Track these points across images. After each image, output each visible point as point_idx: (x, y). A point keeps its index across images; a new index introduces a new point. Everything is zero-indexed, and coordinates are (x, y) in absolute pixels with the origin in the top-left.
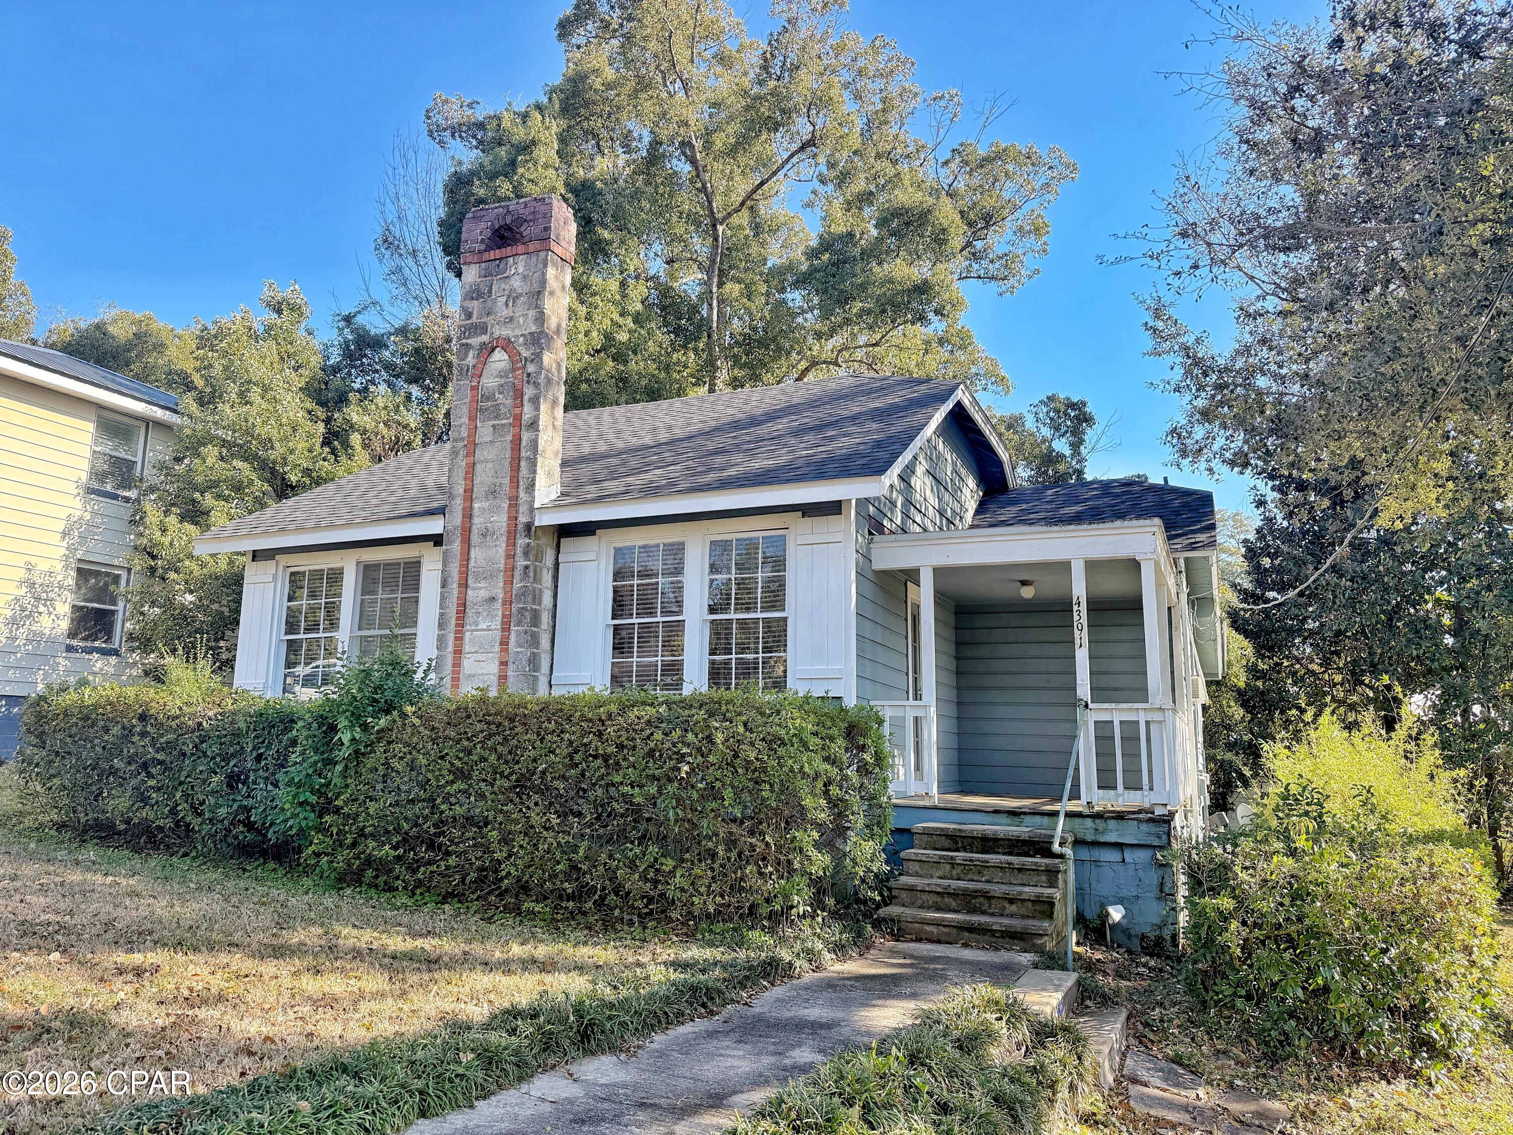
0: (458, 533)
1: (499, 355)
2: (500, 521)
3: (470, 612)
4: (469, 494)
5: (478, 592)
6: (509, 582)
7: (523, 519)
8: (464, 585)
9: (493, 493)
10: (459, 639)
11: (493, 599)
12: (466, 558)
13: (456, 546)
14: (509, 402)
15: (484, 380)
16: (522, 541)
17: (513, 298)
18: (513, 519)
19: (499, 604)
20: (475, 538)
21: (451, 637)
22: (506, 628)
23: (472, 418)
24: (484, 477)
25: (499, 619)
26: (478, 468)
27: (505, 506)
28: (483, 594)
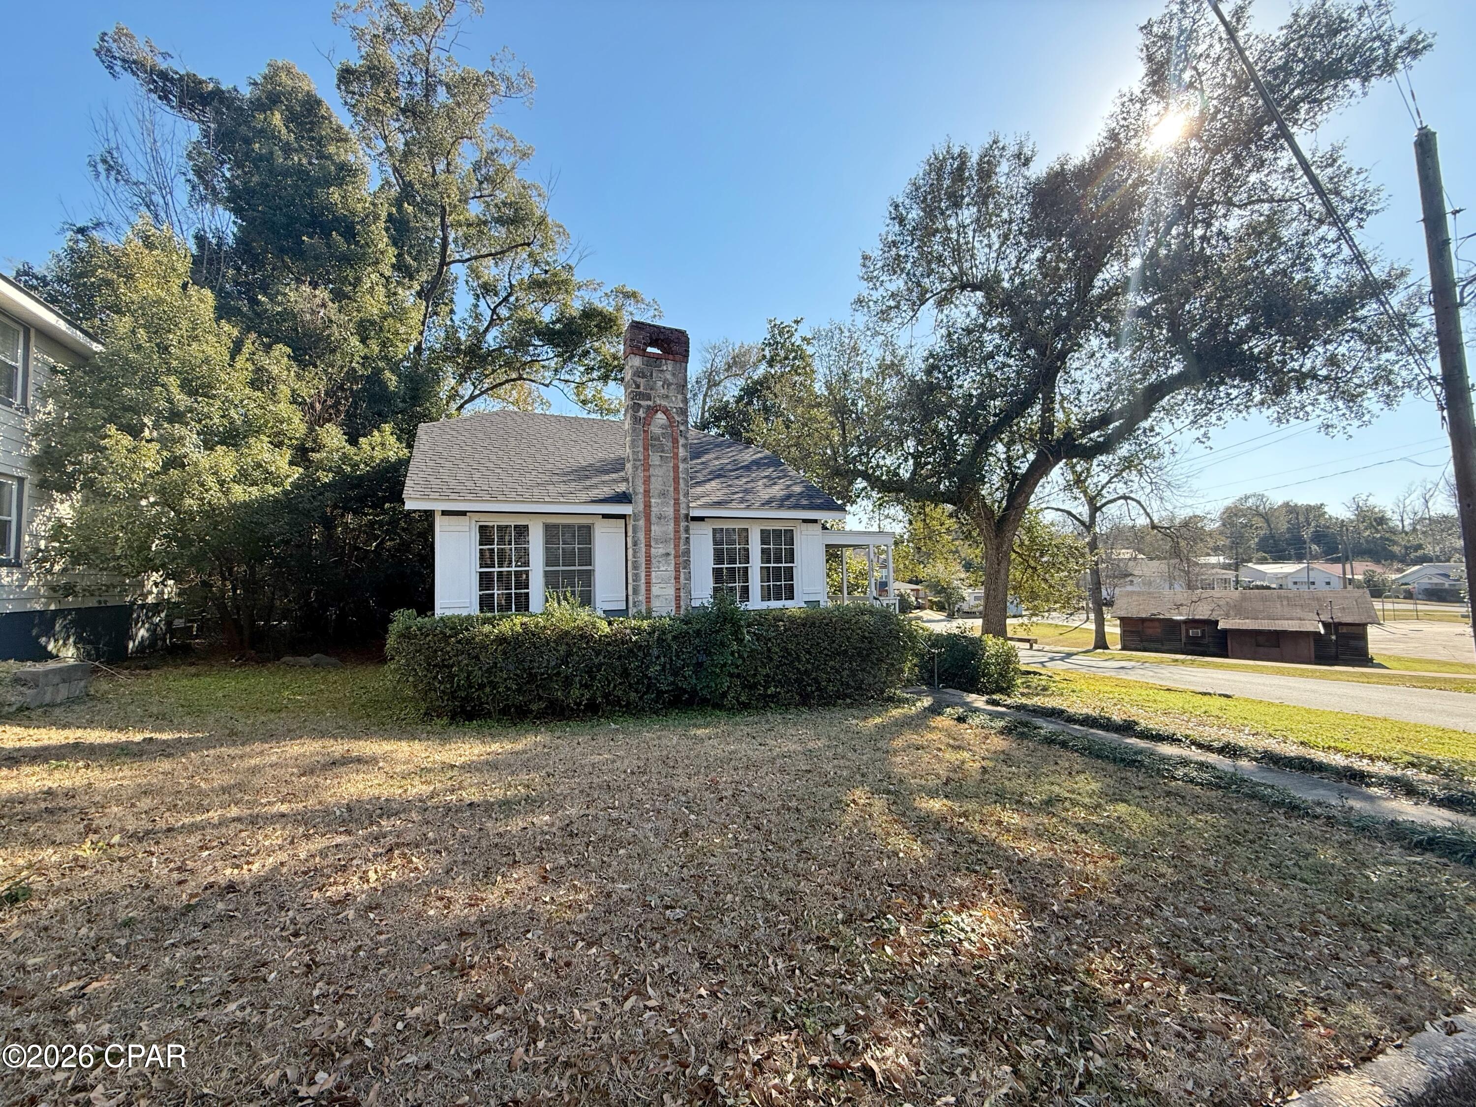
0: (642, 515)
1: (660, 415)
2: (670, 511)
3: (653, 561)
4: (647, 492)
5: (658, 550)
6: (677, 546)
7: (683, 511)
8: (648, 546)
9: (663, 494)
10: (648, 575)
11: (668, 554)
12: (648, 531)
13: (642, 523)
14: (670, 444)
15: (652, 428)
16: (683, 524)
17: (667, 384)
18: (677, 511)
19: (672, 557)
20: (653, 519)
21: (643, 575)
22: (677, 571)
23: (646, 449)
24: (656, 485)
25: (673, 566)
26: (653, 479)
27: (672, 502)
28: (661, 551)
